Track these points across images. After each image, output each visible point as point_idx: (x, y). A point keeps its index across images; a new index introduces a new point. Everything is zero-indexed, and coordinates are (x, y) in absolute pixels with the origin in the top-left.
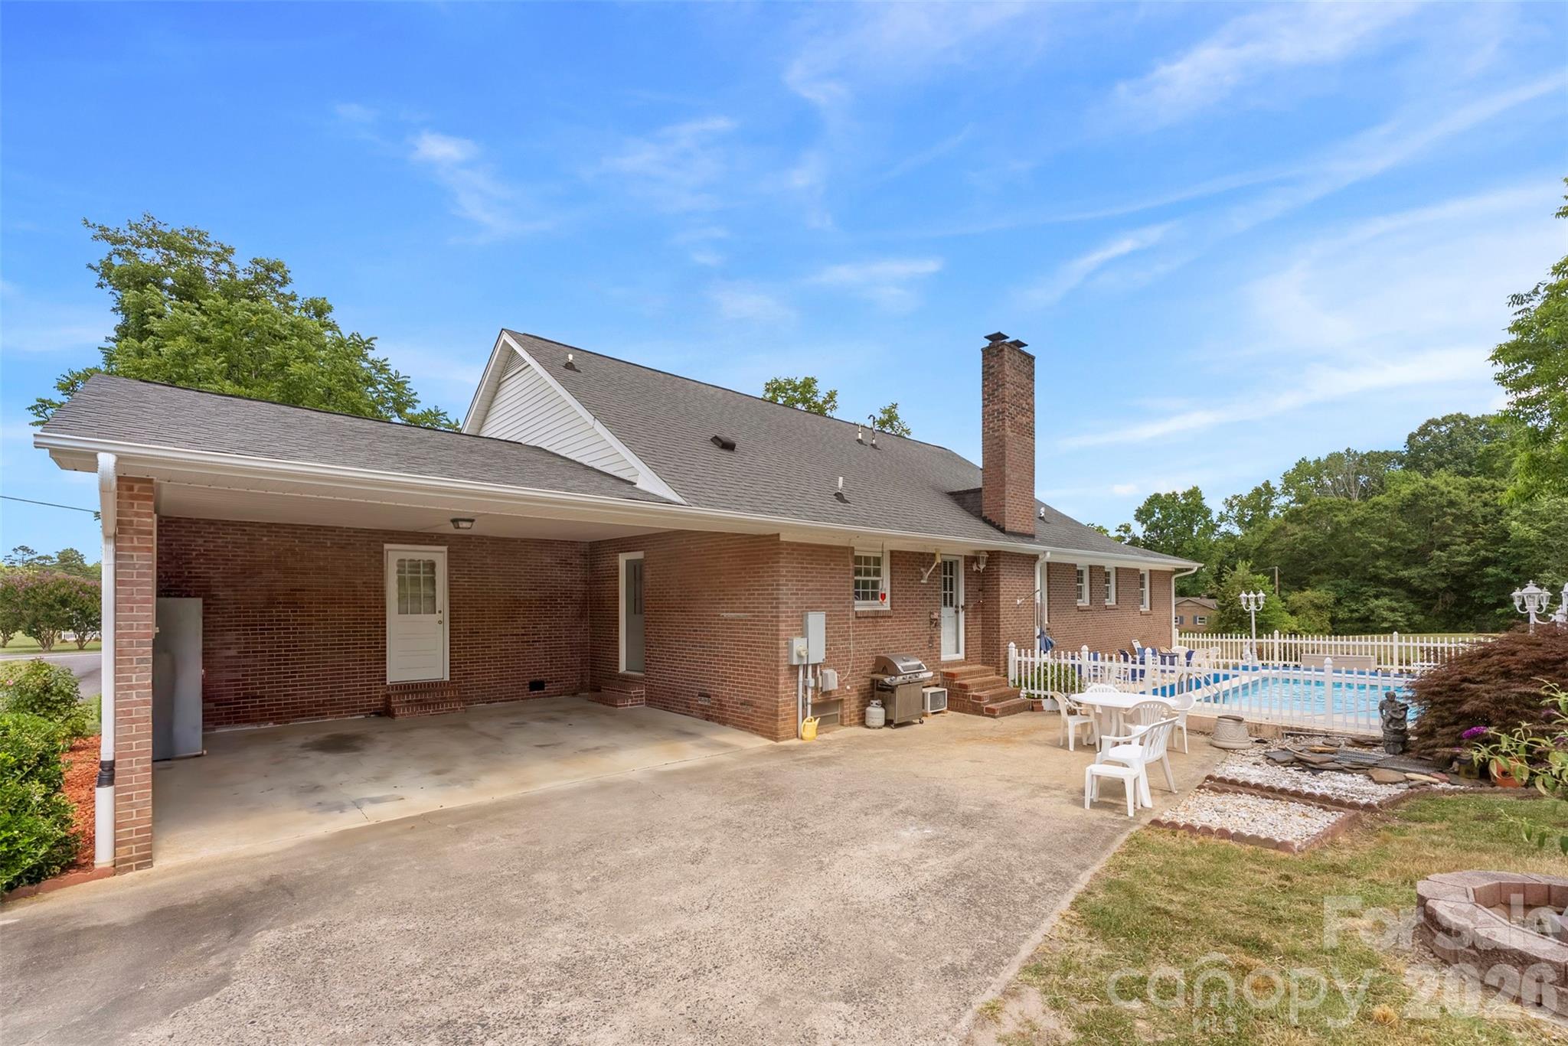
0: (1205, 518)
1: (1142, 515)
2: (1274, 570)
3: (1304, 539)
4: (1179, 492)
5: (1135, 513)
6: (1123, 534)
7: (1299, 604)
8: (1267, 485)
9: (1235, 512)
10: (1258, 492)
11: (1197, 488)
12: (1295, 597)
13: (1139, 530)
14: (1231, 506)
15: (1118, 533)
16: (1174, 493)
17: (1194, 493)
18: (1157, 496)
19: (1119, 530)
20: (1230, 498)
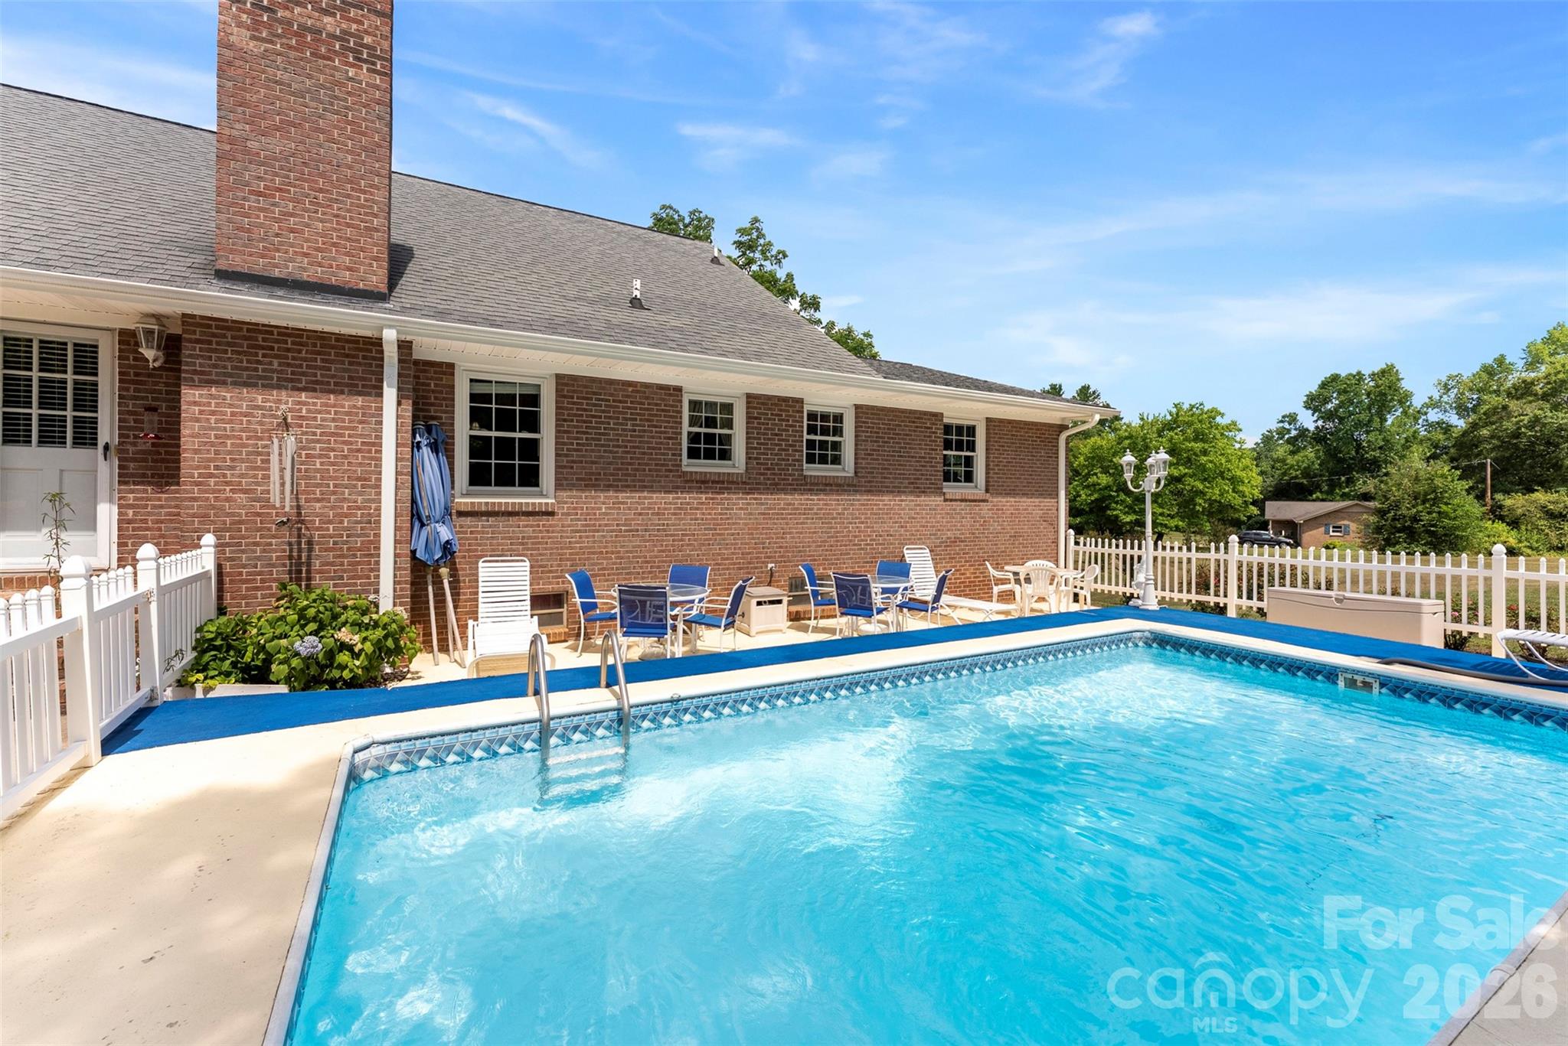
0: (1401, 402)
1: (1314, 402)
2: (1483, 466)
3: (1536, 420)
4: (1366, 372)
5: (1305, 399)
6: (1287, 426)
7: (1519, 511)
8: (1501, 361)
9: (1453, 396)
10: (1488, 371)
11: (1393, 366)
12: (1515, 502)
13: (1309, 421)
14: (1447, 389)
15: (1281, 425)
16: (1359, 373)
17: (1388, 374)
18: (1335, 378)
19: (1282, 422)
20: (1444, 379)
